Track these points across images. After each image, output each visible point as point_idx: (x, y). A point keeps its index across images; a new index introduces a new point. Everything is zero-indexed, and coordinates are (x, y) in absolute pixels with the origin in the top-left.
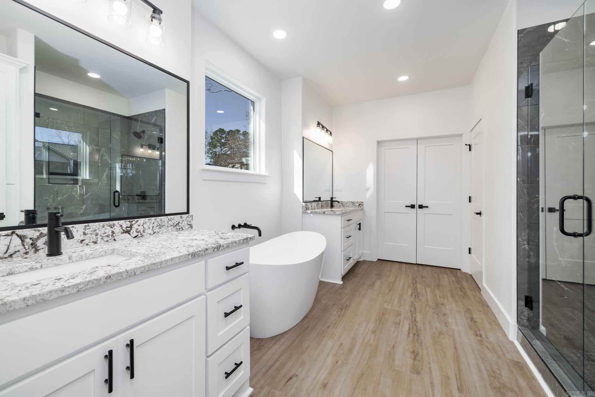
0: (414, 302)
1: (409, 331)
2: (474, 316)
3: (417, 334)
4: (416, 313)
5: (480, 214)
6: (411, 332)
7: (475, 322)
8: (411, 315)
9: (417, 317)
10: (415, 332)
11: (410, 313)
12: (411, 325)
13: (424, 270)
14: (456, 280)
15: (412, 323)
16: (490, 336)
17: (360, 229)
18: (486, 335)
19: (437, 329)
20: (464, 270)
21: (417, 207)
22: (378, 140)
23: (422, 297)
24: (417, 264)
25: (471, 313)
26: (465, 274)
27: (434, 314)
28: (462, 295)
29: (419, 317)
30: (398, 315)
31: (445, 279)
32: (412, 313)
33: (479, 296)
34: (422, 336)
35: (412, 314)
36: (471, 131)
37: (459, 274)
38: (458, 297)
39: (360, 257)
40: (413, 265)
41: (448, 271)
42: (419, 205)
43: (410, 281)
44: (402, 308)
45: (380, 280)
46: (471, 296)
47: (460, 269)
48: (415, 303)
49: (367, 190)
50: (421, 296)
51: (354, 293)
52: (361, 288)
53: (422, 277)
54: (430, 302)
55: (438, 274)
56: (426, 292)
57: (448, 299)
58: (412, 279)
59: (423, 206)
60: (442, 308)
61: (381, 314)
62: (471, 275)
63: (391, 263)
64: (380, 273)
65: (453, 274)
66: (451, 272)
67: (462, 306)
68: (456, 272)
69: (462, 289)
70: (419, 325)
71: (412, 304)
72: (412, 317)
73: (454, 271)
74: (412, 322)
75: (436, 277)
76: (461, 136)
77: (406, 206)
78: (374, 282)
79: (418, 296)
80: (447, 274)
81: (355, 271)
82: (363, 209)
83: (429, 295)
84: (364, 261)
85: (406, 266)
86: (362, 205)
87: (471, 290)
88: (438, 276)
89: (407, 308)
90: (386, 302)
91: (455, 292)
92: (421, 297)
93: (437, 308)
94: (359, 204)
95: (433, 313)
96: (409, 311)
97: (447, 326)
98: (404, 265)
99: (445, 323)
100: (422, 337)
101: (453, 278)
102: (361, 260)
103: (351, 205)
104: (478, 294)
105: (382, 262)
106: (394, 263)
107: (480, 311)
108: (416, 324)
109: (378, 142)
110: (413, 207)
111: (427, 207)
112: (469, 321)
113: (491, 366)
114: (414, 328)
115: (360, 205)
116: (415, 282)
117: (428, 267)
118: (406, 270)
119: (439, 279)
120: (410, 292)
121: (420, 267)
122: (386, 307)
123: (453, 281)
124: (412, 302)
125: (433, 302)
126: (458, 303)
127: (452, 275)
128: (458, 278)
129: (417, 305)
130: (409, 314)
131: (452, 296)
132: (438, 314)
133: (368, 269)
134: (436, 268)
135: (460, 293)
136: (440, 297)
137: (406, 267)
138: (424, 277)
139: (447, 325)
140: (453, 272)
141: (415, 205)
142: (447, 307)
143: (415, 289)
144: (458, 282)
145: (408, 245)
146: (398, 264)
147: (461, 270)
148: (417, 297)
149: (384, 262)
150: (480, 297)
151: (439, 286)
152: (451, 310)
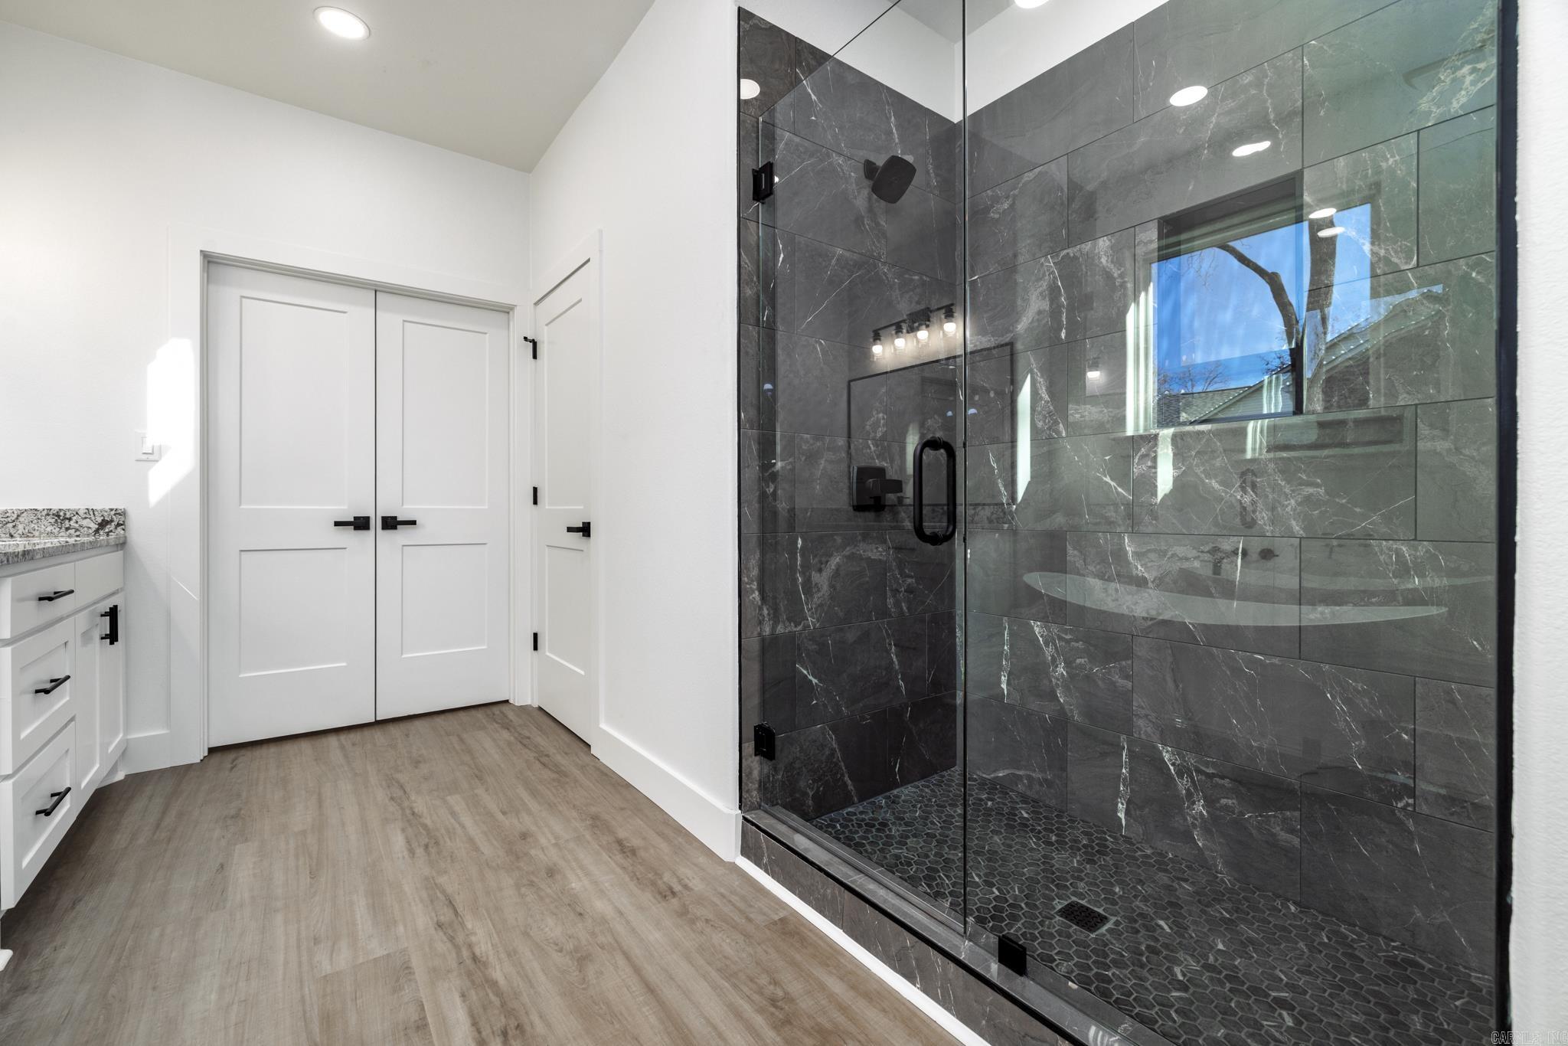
0: (433, 878)
1: (480, 1032)
2: (622, 834)
3: (513, 1023)
4: (462, 924)
5: (585, 530)
6: (486, 1032)
7: (634, 852)
8: (449, 945)
9: (473, 939)
10: (503, 1020)
11: (445, 939)
12: (473, 995)
13: (407, 735)
14: (516, 738)
15: (473, 982)
16: (688, 879)
17: (113, 637)
18: (680, 881)
19: (561, 951)
20: (518, 701)
21: (376, 523)
22: (208, 249)
23: (450, 839)
24: (378, 723)
25: (608, 829)
26: (524, 709)
27: (523, 890)
28: (554, 780)
29: (481, 935)
30: (397, 981)
31: (489, 744)
32: (450, 932)
33: (593, 764)
34: (535, 1018)
35: (452, 939)
36: (536, 304)
37: (511, 715)
38: (548, 788)
39: (114, 770)
40: (367, 732)
41: (479, 714)
42: (384, 519)
43: (381, 795)
44: (401, 928)
45: (246, 840)
46: (576, 772)
47: (507, 702)
48: (442, 880)
49: (151, 457)
50: (448, 840)
51: (113, 990)
52: (156, 933)
53: (417, 763)
54: (487, 850)
55: (458, 736)
56: (453, 814)
57: (529, 812)
58: (384, 783)
59: (399, 519)
60: (533, 852)
61: (316, 1027)
62: (540, 709)
63: (273, 749)
64: (240, 809)
65: (497, 723)
66: (488, 715)
67: (574, 814)
68: (502, 713)
69: (544, 759)
70: (497, 975)
71: (432, 890)
72: (457, 947)
73: (496, 710)
74: (469, 974)
75: (458, 747)
76: (508, 313)
77: (337, 524)
78: (222, 866)
79: (437, 843)
80: (483, 728)
81: (93, 850)
82: (122, 545)
83: (467, 820)
84: (138, 781)
85: (339, 740)
86: (119, 525)
87: (566, 753)
88: (462, 740)
89: (422, 919)
90: (316, 941)
91: (533, 778)
92: (449, 843)
93: (518, 858)
94: (99, 520)
95: (518, 886)
96: (432, 931)
97: (581, 914)
98: (332, 741)
99: (569, 905)
100: (540, 1028)
101: (505, 734)
102: (120, 776)
103: (47, 525)
104: (587, 760)
105: (232, 755)
106: (290, 748)
107: (622, 809)
108: (487, 981)
109: (210, 261)
110: (361, 524)
111: (414, 523)
112: (619, 857)
113: (756, 983)
114: (491, 1002)
115: (103, 524)
116: (400, 793)
117: (418, 723)
118: (346, 756)
119: (469, 751)
120: (399, 841)
121: (395, 730)
122: (326, 968)
123: (509, 744)
124: (427, 879)
125: (495, 843)
126: (560, 812)
127: (496, 725)
128: (514, 728)
129: (450, 882)
130: (442, 945)
131: (534, 793)
132: (532, 884)
133: (164, 813)
134: (442, 717)
135: (547, 774)
136: (504, 813)
137: (342, 747)
138: (420, 762)
139: (578, 909)
140: (494, 714)
141: (368, 518)
142: (543, 841)
143: (412, 818)
144: (524, 742)
145: (344, 664)
146: (305, 745)
147: (511, 701)
148: (433, 850)
149: (243, 752)
150: (595, 767)
151: (479, 775)
152: (556, 845)
